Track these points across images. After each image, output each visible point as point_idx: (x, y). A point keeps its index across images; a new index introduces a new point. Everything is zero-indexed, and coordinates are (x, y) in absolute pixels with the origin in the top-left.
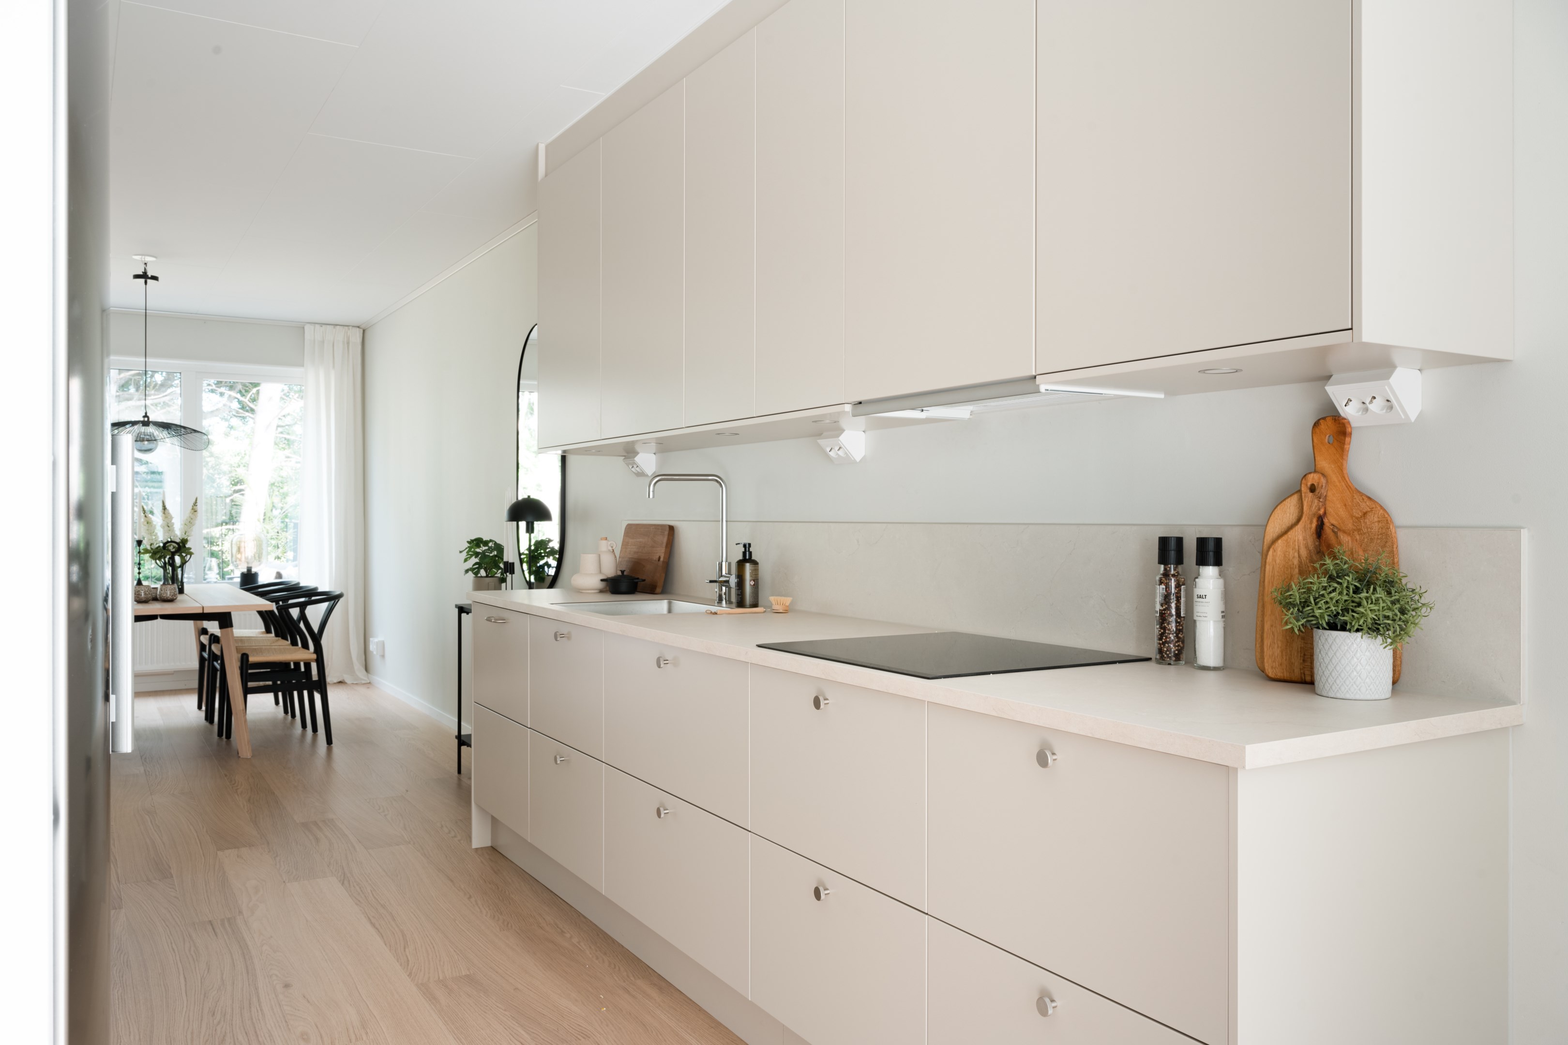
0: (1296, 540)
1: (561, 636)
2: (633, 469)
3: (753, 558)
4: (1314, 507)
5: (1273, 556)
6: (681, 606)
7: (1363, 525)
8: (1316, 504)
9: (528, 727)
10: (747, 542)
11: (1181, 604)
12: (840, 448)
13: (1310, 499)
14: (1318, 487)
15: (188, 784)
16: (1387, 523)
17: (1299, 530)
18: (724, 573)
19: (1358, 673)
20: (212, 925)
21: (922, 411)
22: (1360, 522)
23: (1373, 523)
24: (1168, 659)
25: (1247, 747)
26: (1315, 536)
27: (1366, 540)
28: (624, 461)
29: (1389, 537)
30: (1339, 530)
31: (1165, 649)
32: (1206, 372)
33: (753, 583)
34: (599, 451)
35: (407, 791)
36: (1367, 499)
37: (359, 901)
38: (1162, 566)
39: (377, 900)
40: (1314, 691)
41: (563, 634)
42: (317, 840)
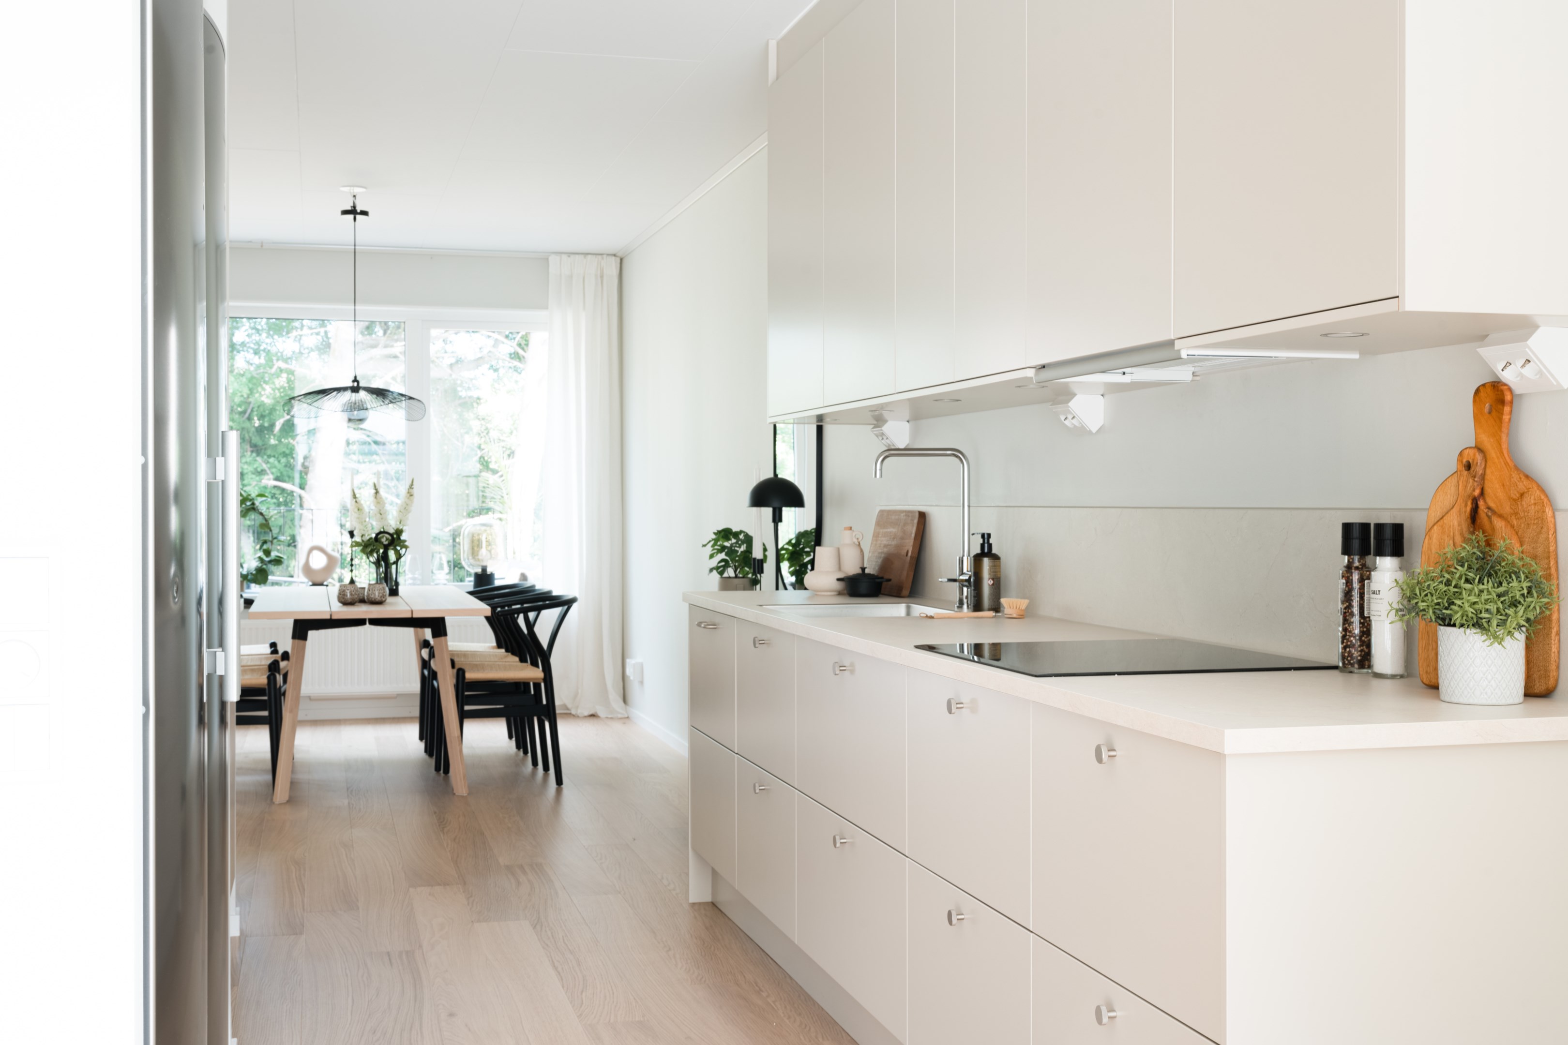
0: (1452, 526)
1: (761, 642)
2: (883, 441)
3: (994, 551)
4: (1469, 487)
5: (1429, 544)
6: (919, 609)
7: (1520, 508)
8: (1471, 484)
9: (734, 753)
10: (986, 531)
11: (1364, 602)
12: (1074, 417)
13: (1465, 479)
14: (1473, 464)
15: (393, 819)
16: (1543, 506)
17: (1454, 514)
18: (965, 570)
20: (389, 956)
21: (1124, 373)
22: (1517, 504)
23: (1530, 505)
24: (1350, 666)
25: (1226, 731)
26: (1469, 521)
27: (1523, 525)
28: (873, 431)
29: (1545, 521)
30: (1494, 512)
31: (1346, 654)
32: (1328, 336)
33: (992, 582)
34: (836, 420)
35: (634, 839)
36: (1524, 478)
37: (547, 945)
38: (1346, 557)
39: (567, 945)
40: (1438, 697)
41: (763, 640)
42: (519, 883)
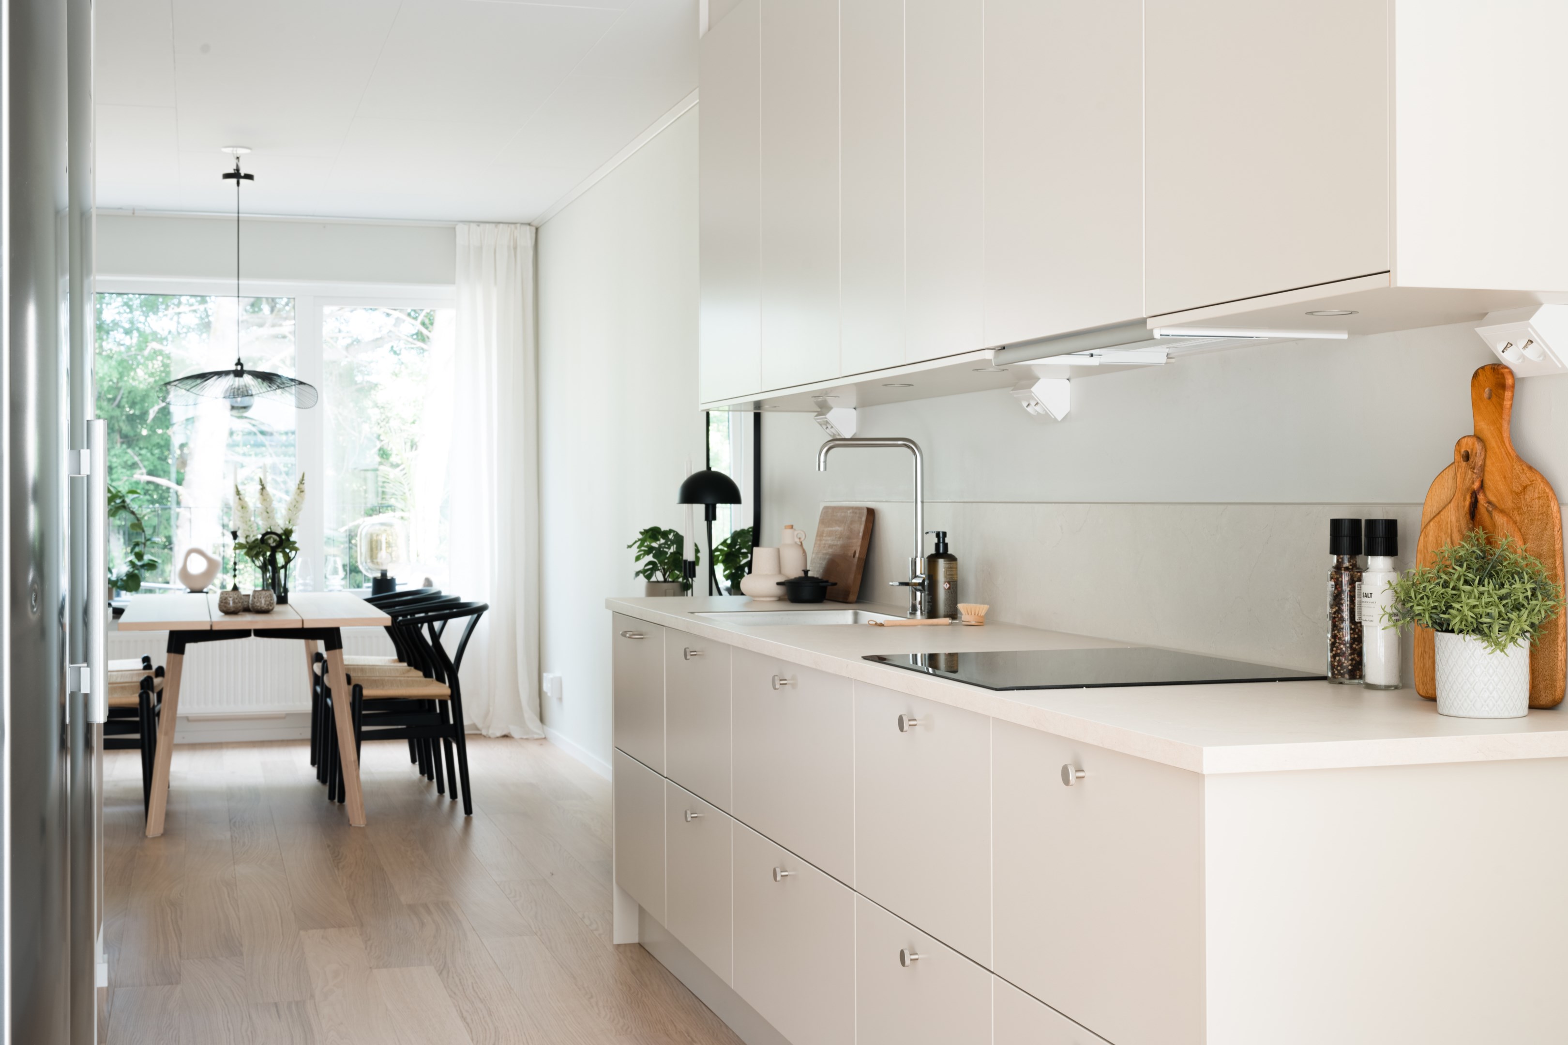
0: (1449, 522)
1: (692, 653)
2: (827, 430)
3: (950, 551)
4: (1467, 480)
5: (1424, 542)
6: (868, 616)
7: (1523, 502)
8: (1469, 476)
9: (664, 777)
10: (941, 530)
11: (1355, 606)
12: (1037, 404)
13: (1463, 471)
14: (1472, 454)
15: (281, 854)
16: (1548, 500)
17: (1452, 509)
18: (918, 573)
19: (1471, 685)
20: (277, 1007)
21: (1092, 355)
22: (1520, 498)
23: (1533, 499)
24: (1339, 677)
25: (1204, 748)
26: (1468, 516)
27: (1526, 521)
28: (816, 420)
29: (1550, 517)
30: (1495, 507)
31: (1336, 664)
32: (1314, 314)
33: (948, 586)
34: (775, 407)
35: (552, 874)
36: (1527, 469)
37: (455, 993)
38: (1335, 557)
39: (477, 993)
40: (1435, 710)
41: (695, 651)
42: (423, 924)
